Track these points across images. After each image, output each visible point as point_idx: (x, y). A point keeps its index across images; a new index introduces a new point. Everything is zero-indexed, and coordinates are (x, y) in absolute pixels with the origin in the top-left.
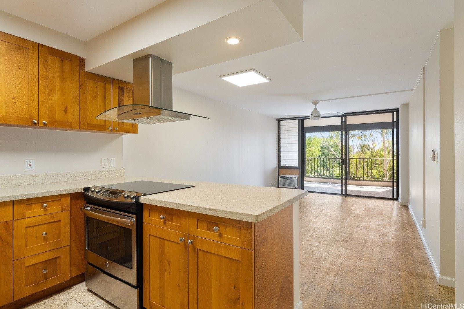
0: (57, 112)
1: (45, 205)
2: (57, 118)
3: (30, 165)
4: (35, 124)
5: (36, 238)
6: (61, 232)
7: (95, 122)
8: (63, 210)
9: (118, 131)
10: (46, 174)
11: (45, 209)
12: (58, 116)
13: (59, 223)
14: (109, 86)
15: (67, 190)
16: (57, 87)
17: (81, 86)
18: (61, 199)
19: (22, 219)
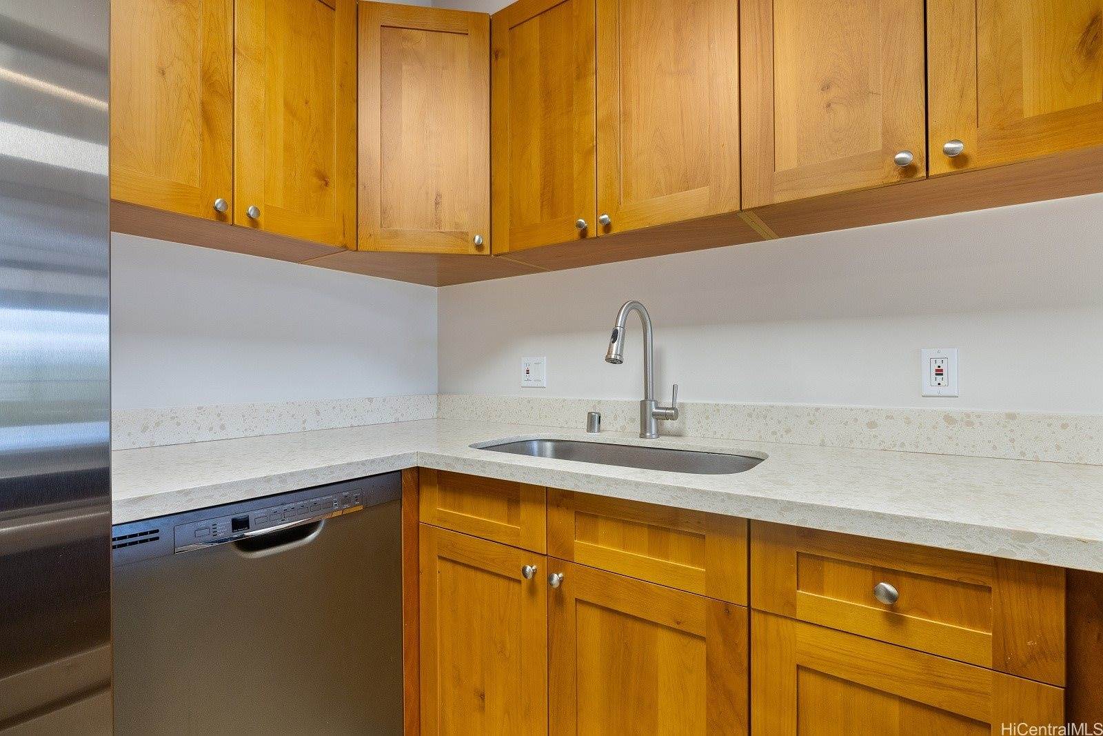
1: (888, 587)
2: (1032, 102)
3: (939, 372)
4: (906, 171)
10: (1012, 417)
19: (777, 615)
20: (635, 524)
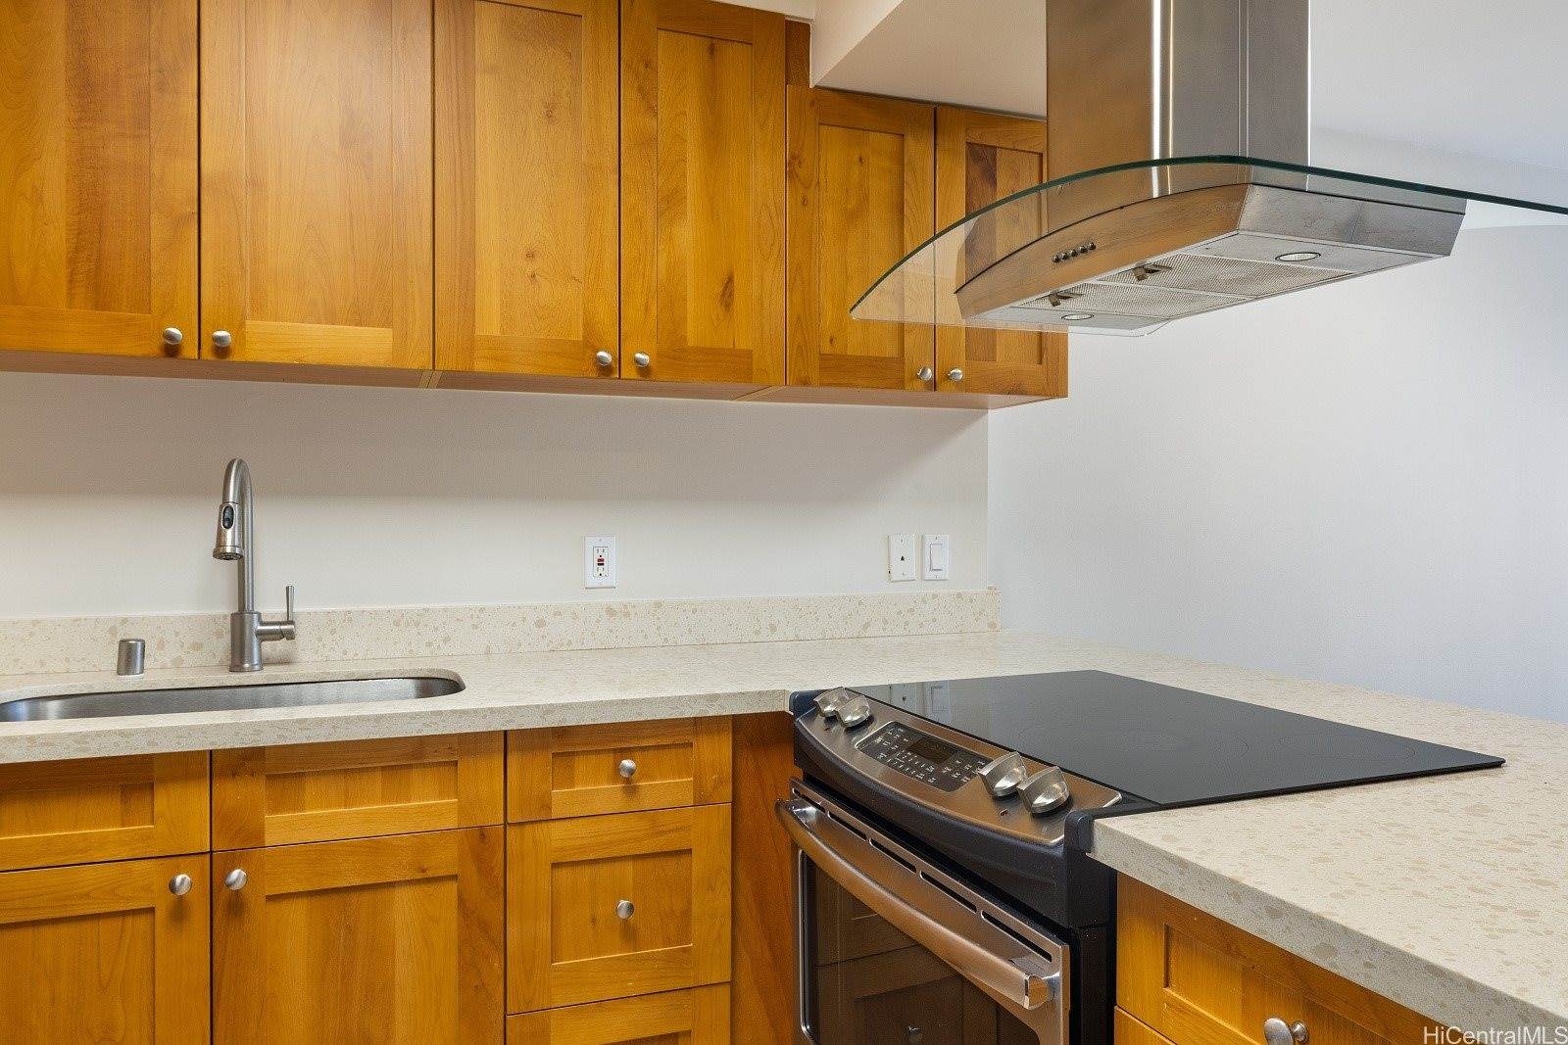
0: (691, 307)
1: (627, 763)
2: (695, 332)
3: (601, 562)
4: (605, 370)
5: (594, 921)
6: (695, 909)
7: (854, 346)
8: (701, 801)
9: (965, 386)
10: (658, 605)
11: (630, 786)
12: (698, 327)
13: (684, 860)
14: (918, 149)
15: (717, 696)
16: (692, 186)
17: (792, 168)
18: (691, 738)
19: (540, 821)
20: (367, 769)
